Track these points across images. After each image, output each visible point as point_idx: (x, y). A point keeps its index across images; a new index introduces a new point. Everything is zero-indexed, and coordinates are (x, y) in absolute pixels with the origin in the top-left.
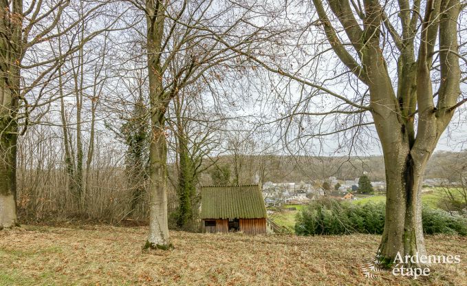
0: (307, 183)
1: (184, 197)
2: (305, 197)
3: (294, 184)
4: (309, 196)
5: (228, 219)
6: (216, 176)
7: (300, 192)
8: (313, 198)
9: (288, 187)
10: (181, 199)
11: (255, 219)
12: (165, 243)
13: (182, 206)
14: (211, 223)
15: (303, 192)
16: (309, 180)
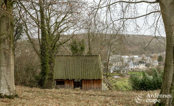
0: (147, 56)
1: (44, 64)
2: (144, 66)
3: (137, 56)
4: (147, 65)
5: (74, 80)
6: (74, 48)
7: (141, 62)
8: (150, 67)
9: (133, 59)
10: (42, 65)
11: (94, 80)
12: (12, 94)
13: (42, 70)
14: (61, 83)
15: (143, 63)
16: (148, 53)
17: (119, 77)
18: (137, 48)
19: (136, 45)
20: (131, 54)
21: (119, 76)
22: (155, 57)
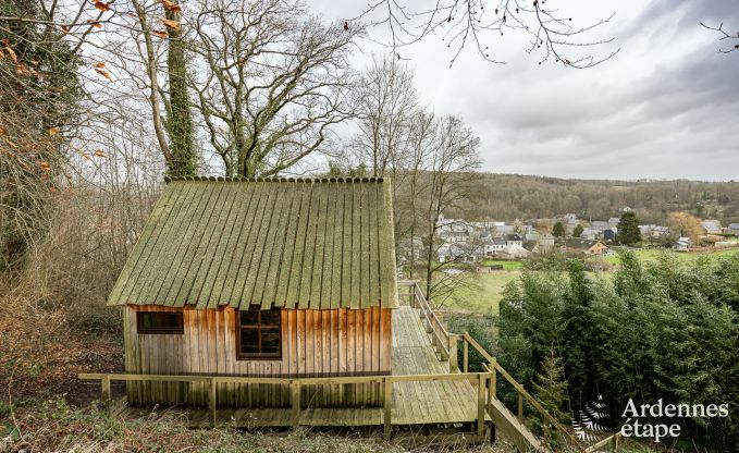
0: (527, 224)
2: (521, 248)
3: (502, 224)
4: (528, 245)
7: (512, 238)
8: (535, 250)
9: (492, 229)
15: (519, 239)
16: (529, 218)
17: (458, 272)
18: (501, 205)
19: (500, 197)
20: (488, 218)
21: (461, 269)
22: (544, 227)
